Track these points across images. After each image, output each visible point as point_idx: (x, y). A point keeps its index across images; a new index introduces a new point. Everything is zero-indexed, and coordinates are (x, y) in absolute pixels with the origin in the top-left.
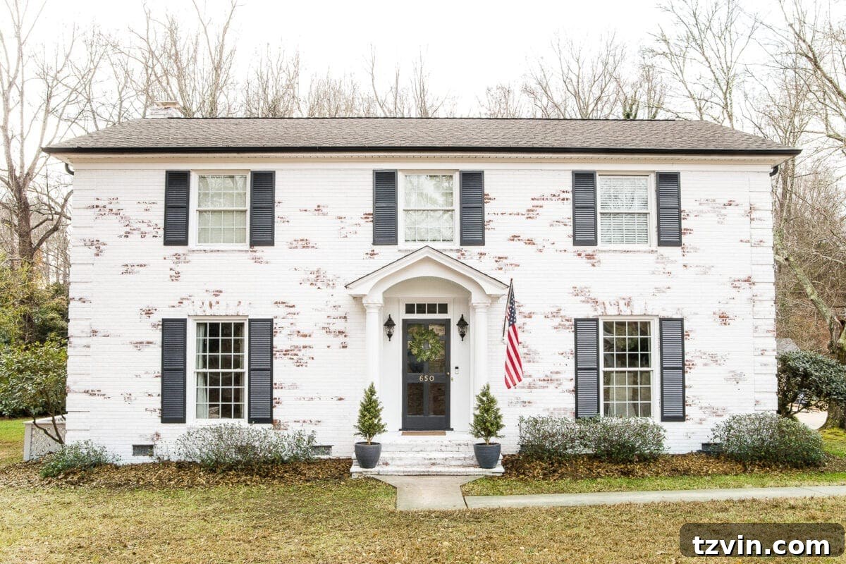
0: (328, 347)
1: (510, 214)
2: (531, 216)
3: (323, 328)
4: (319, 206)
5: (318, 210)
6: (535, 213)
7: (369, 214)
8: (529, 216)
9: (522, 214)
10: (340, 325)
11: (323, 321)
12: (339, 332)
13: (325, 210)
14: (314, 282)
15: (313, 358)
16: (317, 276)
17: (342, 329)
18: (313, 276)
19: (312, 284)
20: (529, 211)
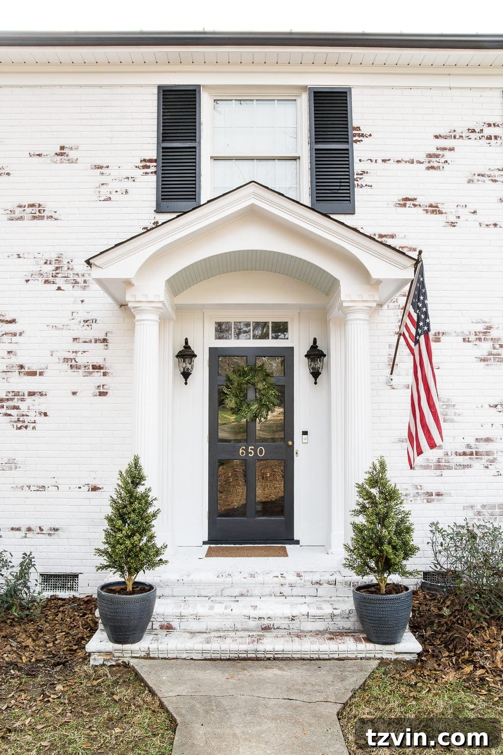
0: (74, 393)
1: (398, 162)
2: (436, 165)
3: (66, 360)
4: (62, 148)
5: (62, 154)
6: (442, 160)
7: (151, 161)
8: (432, 164)
9: (419, 162)
10: (95, 354)
11: (65, 347)
12: (94, 367)
13: (72, 154)
14: (51, 279)
15: (45, 414)
16: (57, 268)
17: (98, 361)
18: (49, 268)
19: (46, 282)
20: (430, 156)
